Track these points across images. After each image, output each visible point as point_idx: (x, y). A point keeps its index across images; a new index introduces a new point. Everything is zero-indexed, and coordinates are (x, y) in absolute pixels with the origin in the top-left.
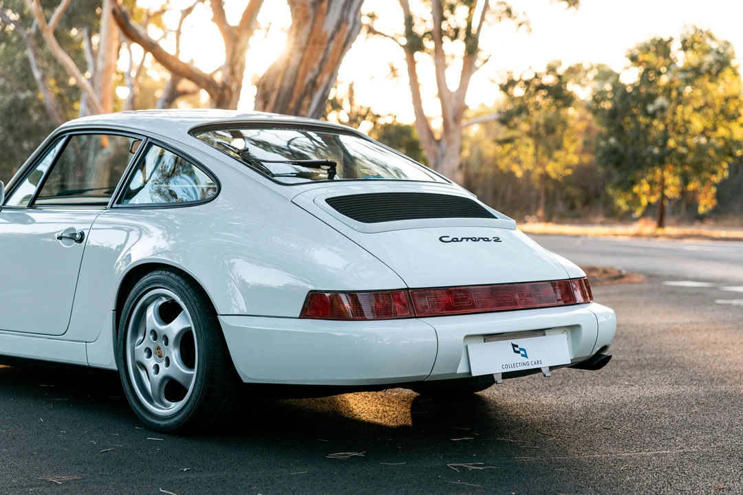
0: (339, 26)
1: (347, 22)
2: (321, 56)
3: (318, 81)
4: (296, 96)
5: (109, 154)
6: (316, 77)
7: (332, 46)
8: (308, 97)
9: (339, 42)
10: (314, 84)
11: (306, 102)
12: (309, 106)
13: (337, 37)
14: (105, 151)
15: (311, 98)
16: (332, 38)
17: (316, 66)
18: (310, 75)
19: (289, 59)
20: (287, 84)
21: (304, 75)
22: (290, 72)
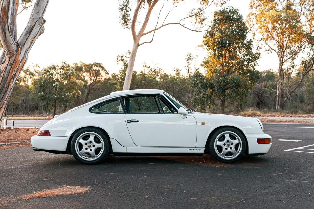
0: (23, 59)
2: (17, 67)
3: (16, 74)
6: (16, 73)
7: (21, 64)
8: (13, 79)
9: (23, 63)
11: (12, 81)
12: (13, 82)
13: (23, 61)
15: (14, 79)
16: (21, 62)
17: (16, 70)
18: (14, 73)
19: (6, 67)
20: (6, 75)
21: (12, 72)
22: (7, 71)
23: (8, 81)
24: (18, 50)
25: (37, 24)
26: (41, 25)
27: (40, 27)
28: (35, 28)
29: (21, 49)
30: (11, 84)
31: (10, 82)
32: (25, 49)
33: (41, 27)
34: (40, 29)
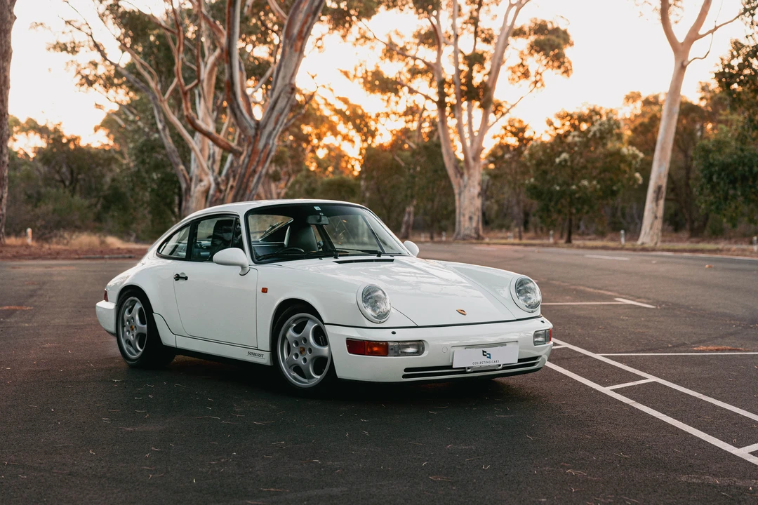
1: (269, 144)
2: (257, 159)
3: (257, 169)
4: (247, 175)
5: (204, 186)
7: (262, 155)
10: (254, 171)
11: (251, 179)
13: (265, 150)
14: (202, 184)
15: (253, 177)
16: (262, 151)
17: (255, 164)
18: (253, 168)
19: (244, 161)
20: (243, 171)
21: (250, 168)
22: (244, 166)
23: (245, 180)
24: (256, 134)
25: (282, 95)
26: (289, 95)
27: (286, 100)
28: (279, 101)
29: (261, 133)
30: (250, 183)
31: (248, 181)
32: (266, 132)
33: (289, 99)
34: (288, 102)
